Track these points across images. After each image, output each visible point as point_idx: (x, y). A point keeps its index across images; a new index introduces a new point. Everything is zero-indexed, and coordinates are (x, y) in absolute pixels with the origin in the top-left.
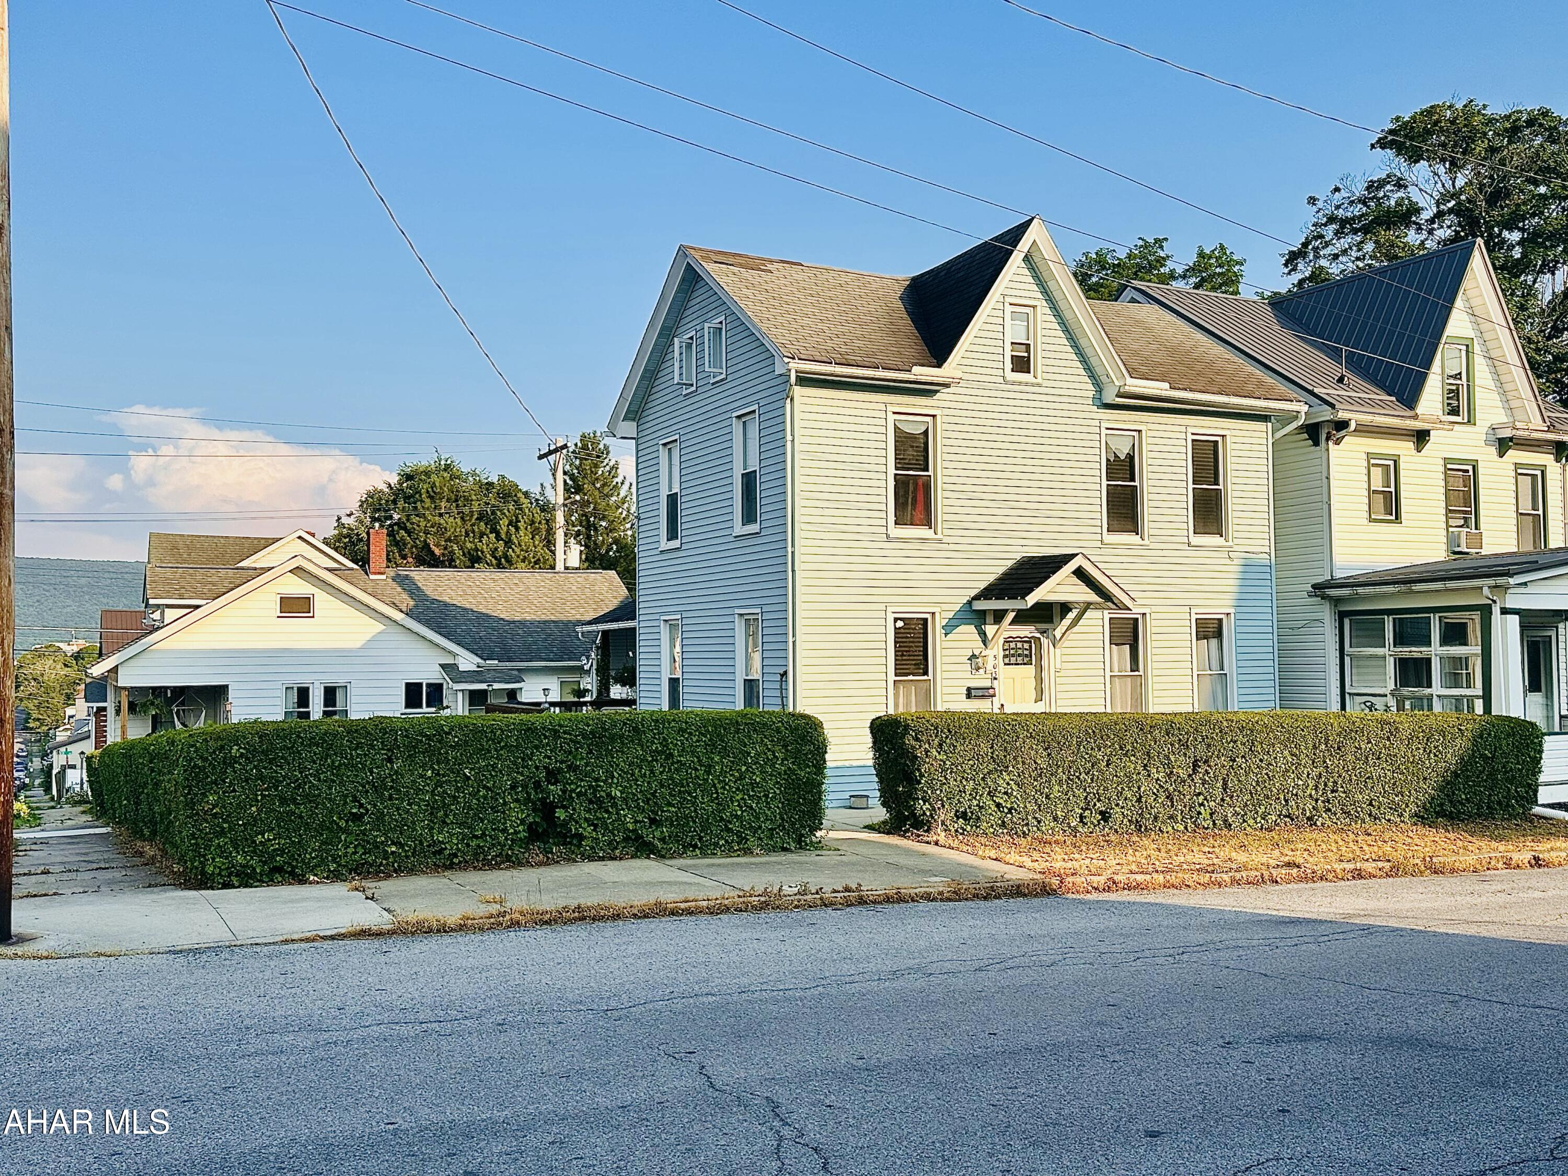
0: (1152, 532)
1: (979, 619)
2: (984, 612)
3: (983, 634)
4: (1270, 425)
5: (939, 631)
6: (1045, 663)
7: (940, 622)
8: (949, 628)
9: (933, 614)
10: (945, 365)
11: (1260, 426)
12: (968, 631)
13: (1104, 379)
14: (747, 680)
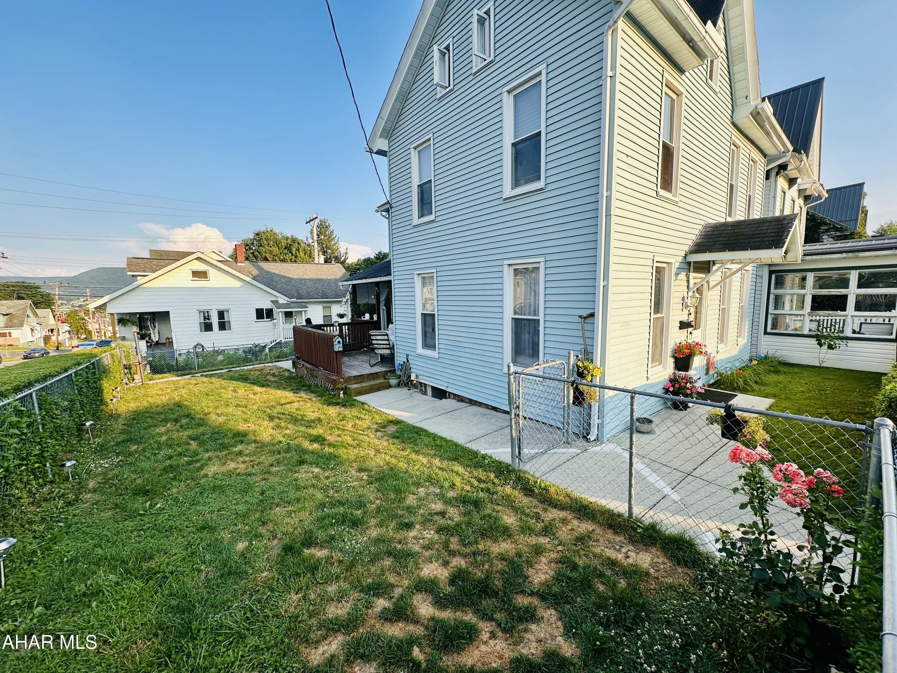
1: (688, 267)
2: (691, 263)
3: (688, 280)
4: (766, 160)
5: (673, 278)
6: (704, 301)
7: (673, 270)
8: (677, 275)
9: (669, 263)
12: (683, 277)
13: (741, 101)
14: (516, 319)
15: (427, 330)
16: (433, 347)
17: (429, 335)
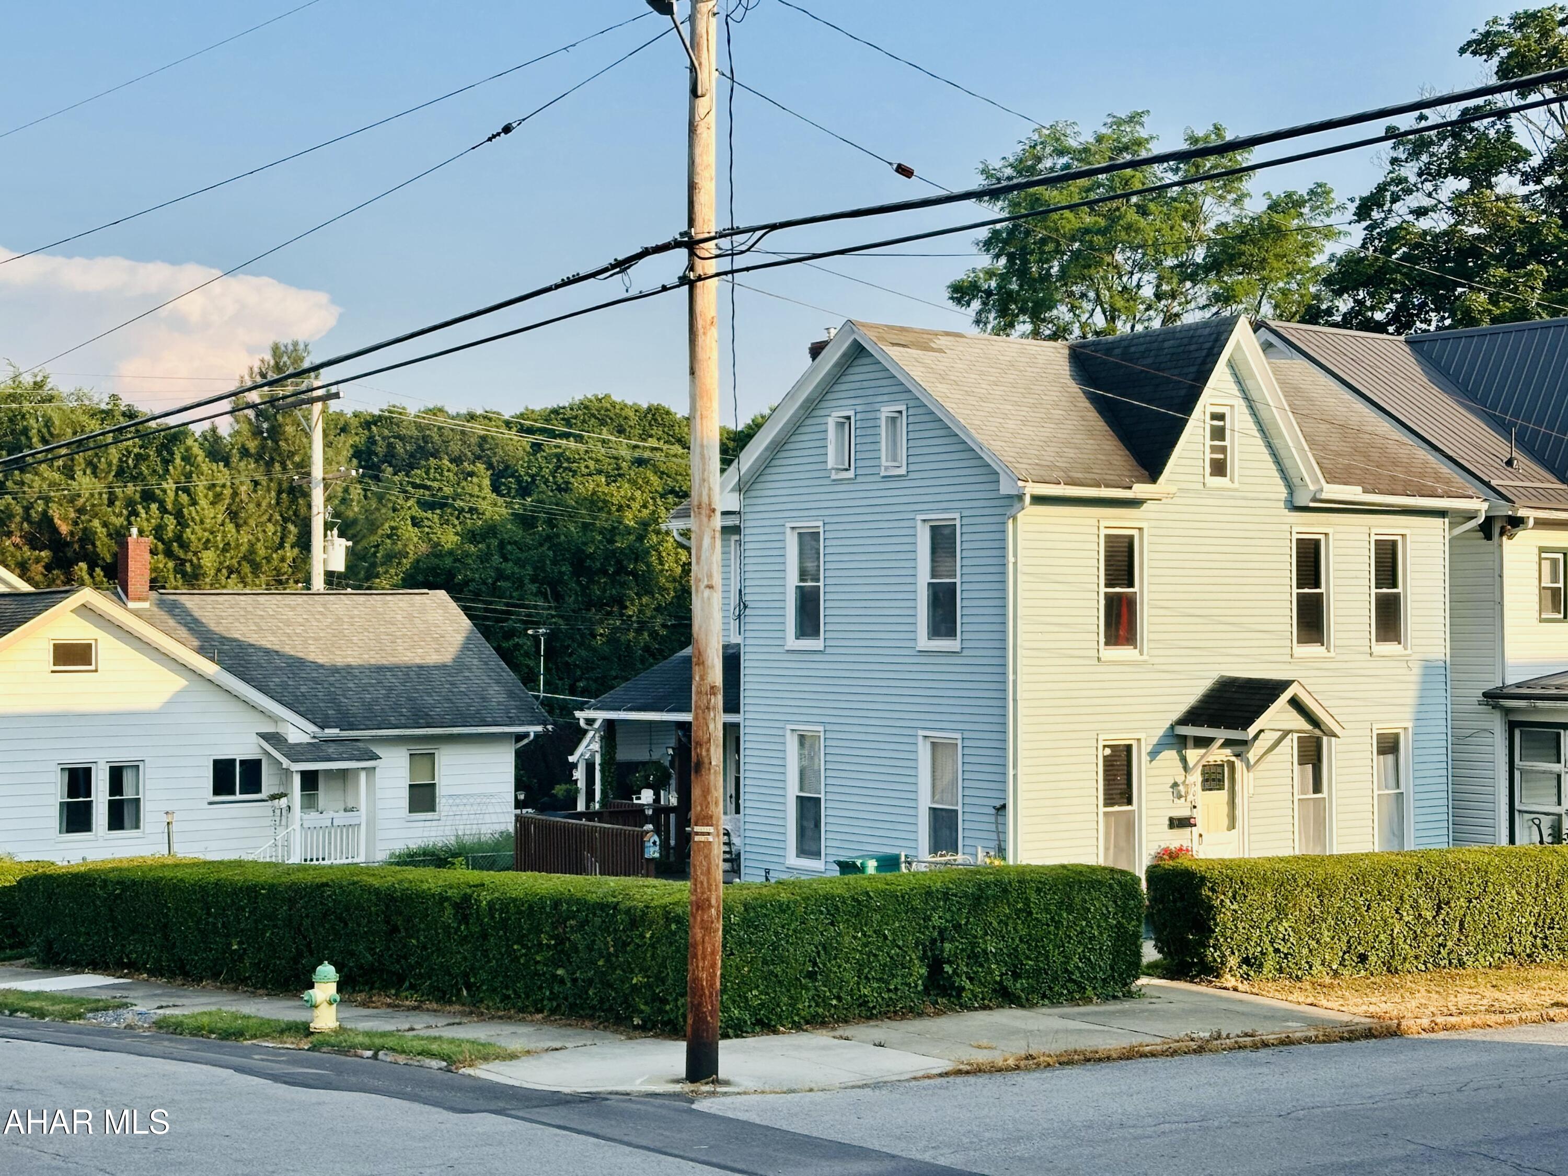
0: (1338, 643)
1: (1181, 742)
2: (1185, 738)
3: (1184, 760)
4: (1447, 520)
5: (1145, 758)
6: (1238, 787)
7: (1146, 748)
8: (1154, 754)
9: (1139, 740)
10: (1162, 479)
11: (1438, 522)
12: (1170, 756)
13: (1297, 481)
14: (934, 809)
15: (805, 823)
16: (816, 854)
17: (809, 833)
